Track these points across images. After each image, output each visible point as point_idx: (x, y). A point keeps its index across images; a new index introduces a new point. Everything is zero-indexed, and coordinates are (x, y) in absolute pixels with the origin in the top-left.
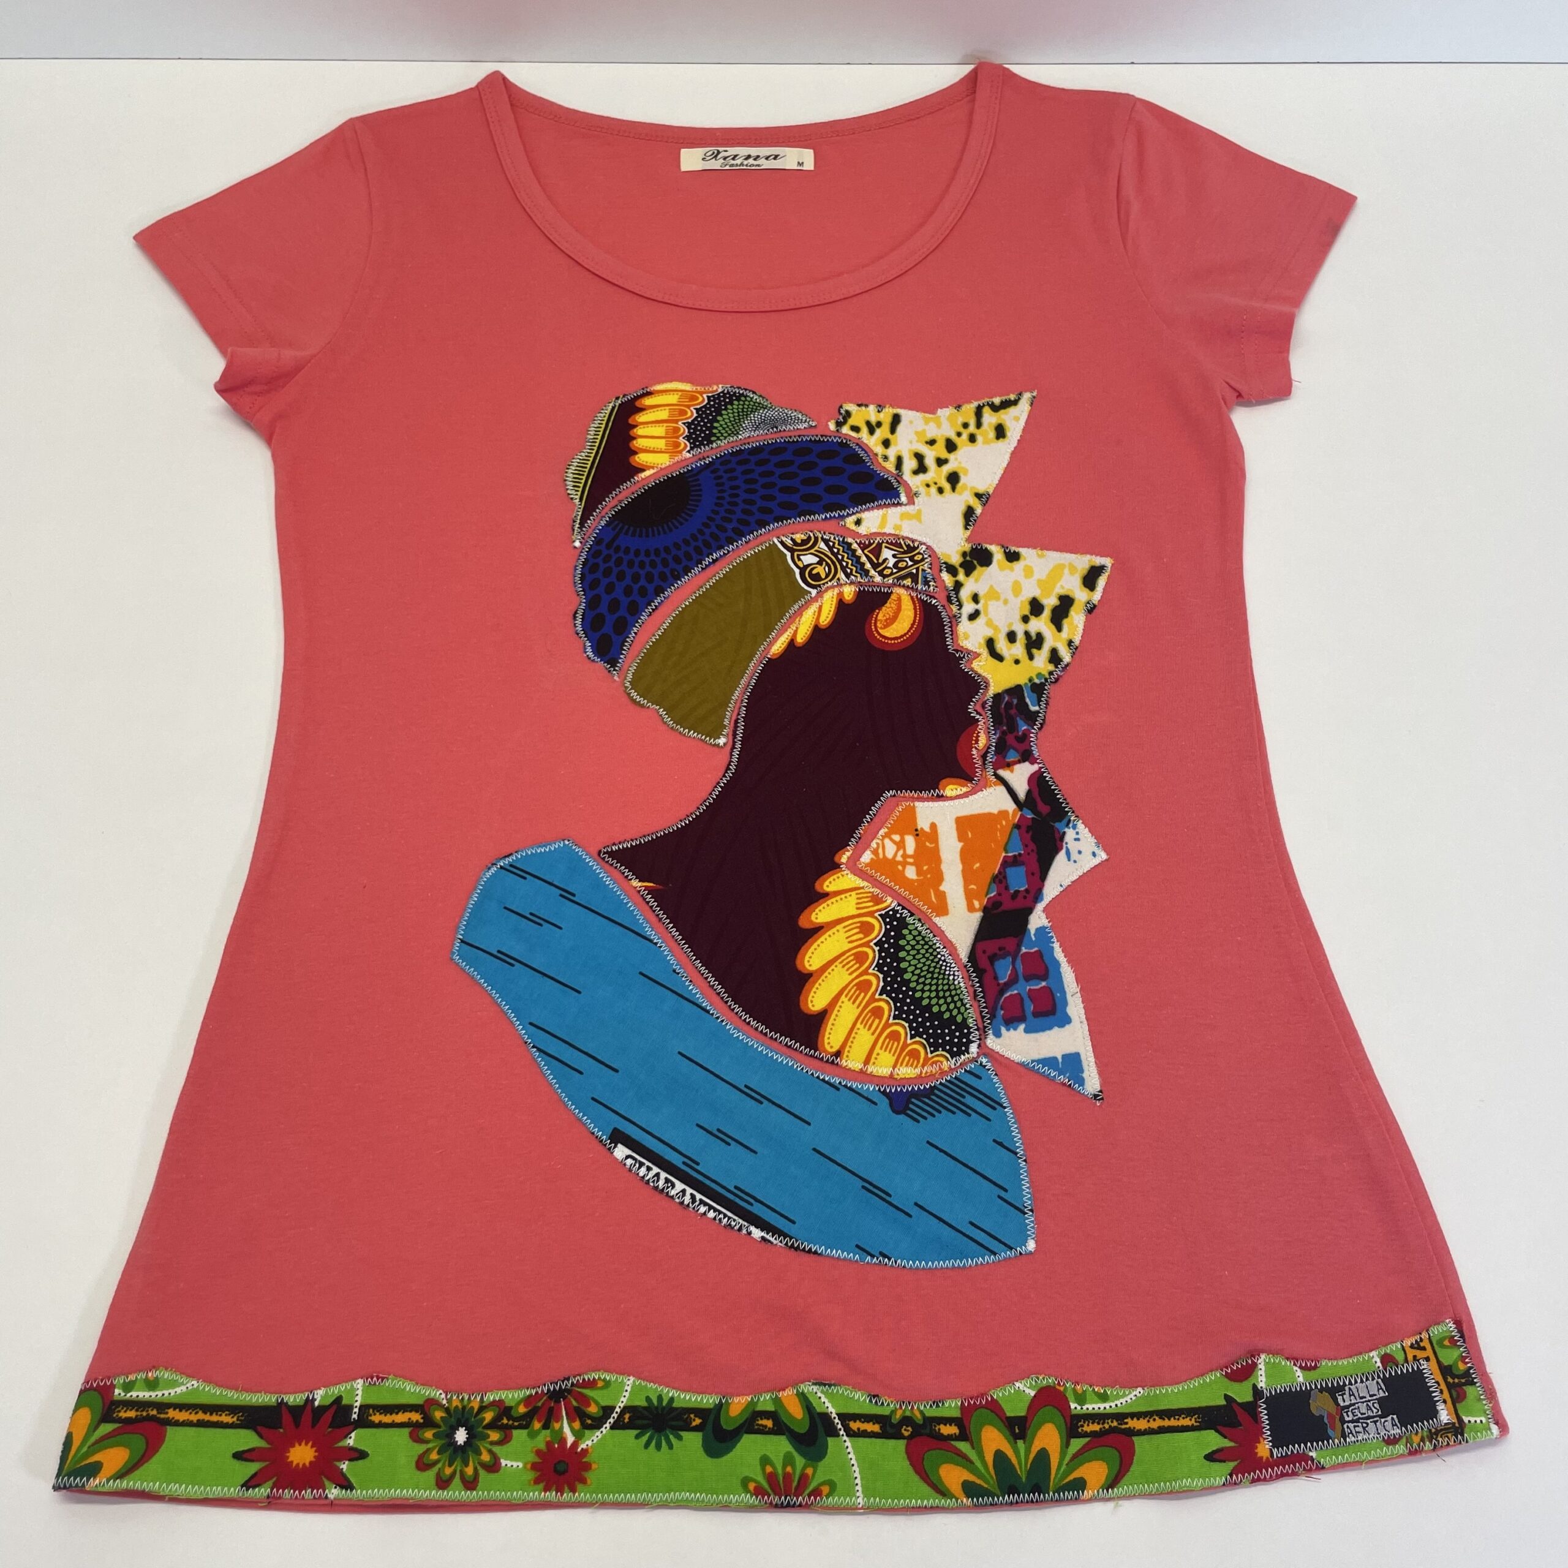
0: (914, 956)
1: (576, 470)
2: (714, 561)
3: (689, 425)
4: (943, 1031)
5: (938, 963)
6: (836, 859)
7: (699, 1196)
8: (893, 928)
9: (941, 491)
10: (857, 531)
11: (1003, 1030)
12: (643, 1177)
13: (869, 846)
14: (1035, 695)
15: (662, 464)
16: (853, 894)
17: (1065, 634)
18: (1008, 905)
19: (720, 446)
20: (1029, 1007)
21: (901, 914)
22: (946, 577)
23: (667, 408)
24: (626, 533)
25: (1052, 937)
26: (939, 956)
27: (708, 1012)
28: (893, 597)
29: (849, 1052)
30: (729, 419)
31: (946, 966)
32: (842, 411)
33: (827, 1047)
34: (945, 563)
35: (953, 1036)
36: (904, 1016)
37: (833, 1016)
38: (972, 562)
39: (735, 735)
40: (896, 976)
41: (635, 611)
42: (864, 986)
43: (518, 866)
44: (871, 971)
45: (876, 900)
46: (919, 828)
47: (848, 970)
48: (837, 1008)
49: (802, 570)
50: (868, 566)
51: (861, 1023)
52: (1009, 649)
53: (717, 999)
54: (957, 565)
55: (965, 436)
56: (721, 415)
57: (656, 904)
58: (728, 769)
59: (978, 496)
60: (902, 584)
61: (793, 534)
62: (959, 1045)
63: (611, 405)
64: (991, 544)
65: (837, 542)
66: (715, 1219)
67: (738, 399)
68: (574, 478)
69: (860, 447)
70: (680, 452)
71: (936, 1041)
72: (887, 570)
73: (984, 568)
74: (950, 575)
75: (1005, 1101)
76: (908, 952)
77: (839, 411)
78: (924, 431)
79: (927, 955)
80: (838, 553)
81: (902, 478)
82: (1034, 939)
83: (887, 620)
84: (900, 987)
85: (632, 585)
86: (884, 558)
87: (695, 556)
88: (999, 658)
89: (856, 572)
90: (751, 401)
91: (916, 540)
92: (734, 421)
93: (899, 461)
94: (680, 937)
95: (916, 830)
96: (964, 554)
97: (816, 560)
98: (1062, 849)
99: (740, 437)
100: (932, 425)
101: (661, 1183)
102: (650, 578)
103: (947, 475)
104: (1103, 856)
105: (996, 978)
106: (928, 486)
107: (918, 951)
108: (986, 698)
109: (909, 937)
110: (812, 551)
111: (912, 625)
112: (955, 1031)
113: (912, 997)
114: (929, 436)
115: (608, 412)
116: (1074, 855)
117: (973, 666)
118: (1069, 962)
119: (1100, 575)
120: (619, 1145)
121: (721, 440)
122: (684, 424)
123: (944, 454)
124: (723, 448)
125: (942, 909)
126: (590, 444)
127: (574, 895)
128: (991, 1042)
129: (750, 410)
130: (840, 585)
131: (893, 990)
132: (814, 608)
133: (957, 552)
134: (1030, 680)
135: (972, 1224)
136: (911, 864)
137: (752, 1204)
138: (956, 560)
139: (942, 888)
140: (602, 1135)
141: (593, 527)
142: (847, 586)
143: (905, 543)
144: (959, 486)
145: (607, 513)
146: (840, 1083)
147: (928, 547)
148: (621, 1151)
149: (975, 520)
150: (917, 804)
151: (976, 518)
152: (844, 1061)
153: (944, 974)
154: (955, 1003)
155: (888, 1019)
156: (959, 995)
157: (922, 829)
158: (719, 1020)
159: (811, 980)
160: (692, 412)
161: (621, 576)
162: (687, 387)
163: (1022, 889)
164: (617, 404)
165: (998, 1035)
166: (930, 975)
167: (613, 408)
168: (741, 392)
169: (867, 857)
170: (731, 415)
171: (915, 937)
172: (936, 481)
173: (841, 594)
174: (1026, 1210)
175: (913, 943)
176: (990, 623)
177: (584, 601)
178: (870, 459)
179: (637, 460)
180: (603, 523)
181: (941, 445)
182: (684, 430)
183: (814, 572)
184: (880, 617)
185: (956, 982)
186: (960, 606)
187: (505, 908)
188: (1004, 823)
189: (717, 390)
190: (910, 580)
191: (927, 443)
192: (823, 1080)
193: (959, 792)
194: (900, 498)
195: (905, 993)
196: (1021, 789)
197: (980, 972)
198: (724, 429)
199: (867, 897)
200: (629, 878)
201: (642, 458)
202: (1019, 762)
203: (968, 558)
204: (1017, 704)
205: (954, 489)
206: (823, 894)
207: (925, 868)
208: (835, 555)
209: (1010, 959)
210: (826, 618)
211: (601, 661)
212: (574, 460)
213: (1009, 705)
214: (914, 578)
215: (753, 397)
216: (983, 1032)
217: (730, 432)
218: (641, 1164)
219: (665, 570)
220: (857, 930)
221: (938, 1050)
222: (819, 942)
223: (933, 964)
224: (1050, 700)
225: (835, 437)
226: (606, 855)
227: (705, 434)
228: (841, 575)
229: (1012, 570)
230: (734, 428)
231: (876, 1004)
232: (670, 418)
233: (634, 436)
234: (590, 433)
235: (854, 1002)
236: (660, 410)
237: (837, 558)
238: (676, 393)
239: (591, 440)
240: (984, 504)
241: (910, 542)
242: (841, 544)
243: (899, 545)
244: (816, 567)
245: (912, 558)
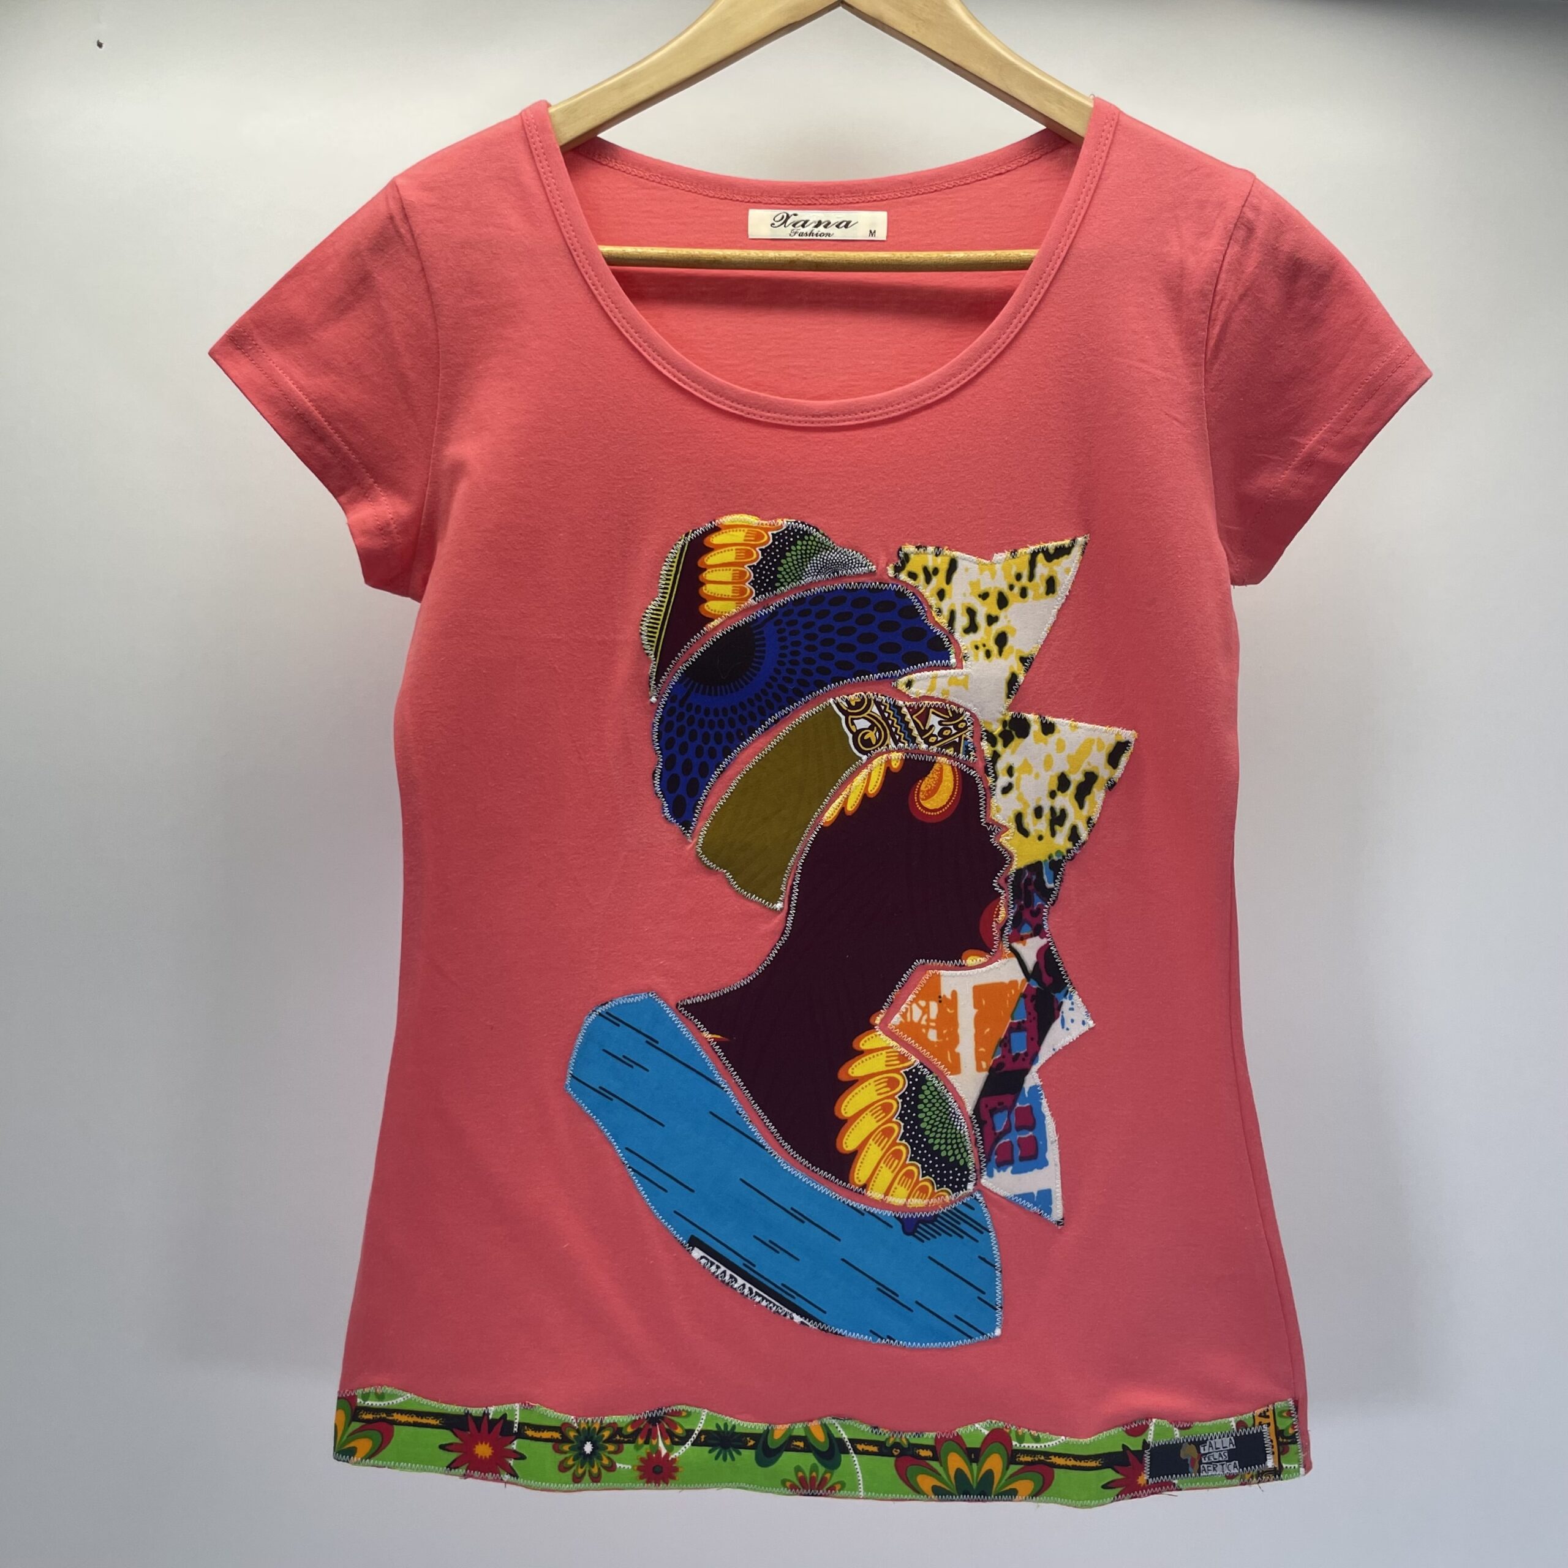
0: (930, 1108)
1: (650, 622)
2: (776, 722)
3: (754, 568)
5: (948, 1115)
6: (871, 1021)
7: (755, 1290)
8: (914, 1084)
9: (988, 654)
10: (907, 693)
11: (995, 1171)
12: (714, 1273)
13: (898, 1010)
14: (1052, 873)
15: (729, 613)
16: (884, 1052)
17: (1085, 812)
18: (1009, 1066)
19: (782, 593)
20: (1018, 1153)
21: (922, 1072)
22: (985, 745)
23: (734, 548)
24: (697, 691)
25: (1041, 1094)
26: (950, 1109)
27: (763, 1147)
28: (936, 766)
29: (873, 1185)
30: (792, 562)
31: (955, 1118)
32: (901, 555)
33: (856, 1181)
34: (986, 731)
35: (955, 1176)
36: (918, 1158)
37: (862, 1156)
38: (1011, 732)
39: (790, 901)
40: (914, 1125)
41: (705, 773)
42: (888, 1132)
43: (613, 1013)
44: (894, 1120)
45: (903, 1058)
46: (942, 995)
47: (875, 1118)
48: (866, 1149)
49: (855, 735)
50: (915, 733)
51: (884, 1163)
52: (1035, 825)
53: (771, 1137)
54: (997, 734)
55: (1017, 590)
56: (785, 557)
57: (723, 1054)
58: (783, 933)
59: (1023, 660)
60: (945, 753)
61: (848, 695)
62: (959, 1183)
63: (681, 543)
64: (1029, 713)
65: (888, 706)
66: (767, 1306)
68: (647, 631)
69: (916, 598)
70: (746, 599)
71: (942, 1180)
72: (932, 738)
73: (1021, 739)
74: (989, 745)
75: (990, 1227)
76: (925, 1104)
77: (898, 553)
78: (978, 582)
79: (941, 1108)
80: (889, 717)
81: (953, 636)
82: (1027, 1095)
83: (928, 791)
84: (916, 1135)
85: (703, 745)
86: (930, 724)
87: (759, 717)
88: (1024, 832)
89: (904, 739)
90: (814, 540)
91: (962, 707)
92: (797, 564)
93: (952, 615)
94: (742, 1083)
95: (940, 997)
96: (1004, 723)
97: (868, 724)
98: (1058, 1017)
99: (803, 583)
101: (727, 1278)
102: (718, 739)
103: (996, 635)
104: (1091, 1023)
105: (994, 1128)
106: (977, 648)
107: (934, 1104)
108: (1009, 873)
109: (927, 1092)
110: (865, 715)
111: (951, 796)
112: (958, 1172)
113: (926, 1143)
114: (983, 588)
115: (678, 552)
116: (1068, 1024)
117: (1001, 840)
118: (1052, 1115)
119: (1124, 753)
120: (696, 1248)
121: (784, 586)
122: (750, 567)
124: (786, 595)
125: (956, 1069)
126: (662, 591)
127: (657, 1042)
128: (985, 1181)
129: (813, 551)
130: (888, 751)
131: (911, 1136)
133: (998, 721)
134: (1050, 857)
135: (957, 1317)
136: (933, 1028)
137: (793, 1297)
138: (997, 729)
139: (957, 1050)
140: (683, 1240)
141: (667, 683)
142: (895, 753)
143: (951, 709)
144: (1006, 649)
145: (679, 669)
146: (865, 1209)
147: (973, 715)
148: (697, 1253)
149: (1017, 689)
150: (942, 972)
151: (1017, 687)
152: (869, 1192)
153: (953, 1125)
154: (959, 1149)
155: (906, 1160)
156: (963, 1143)
157: (944, 996)
158: (772, 1155)
159: (846, 1125)
160: (757, 553)
161: (693, 737)
162: (753, 520)
163: (1022, 1052)
164: (687, 542)
165: (991, 1175)
166: (941, 1125)
167: (683, 547)
168: (805, 529)
169: (897, 1019)
170: (794, 558)
171: (932, 1092)
172: (984, 642)
173: (888, 761)
174: (997, 1307)
175: (930, 1097)
176: (1020, 798)
177: (662, 760)
178: (925, 612)
179: (706, 608)
180: (676, 679)
182: (750, 574)
183: (866, 737)
184: (923, 788)
185: (962, 1132)
186: (996, 778)
187: (604, 1050)
188: (1013, 992)
189: (782, 526)
190: (952, 749)
191: (980, 596)
192: (852, 1207)
193: (978, 962)
194: (949, 660)
195: (921, 1140)
196: (1031, 960)
197: (981, 1123)
198: (788, 573)
199: (895, 1056)
200: (702, 1030)
201: (711, 607)
202: (1031, 936)
203: (1007, 728)
204: (1036, 880)
205: (1000, 653)
206: (860, 1051)
207: (945, 1032)
208: (886, 719)
209: (1006, 1112)
210: (874, 788)
211: (676, 823)
212: (648, 612)
213: (1028, 881)
214: (956, 746)
215: (816, 536)
216: (979, 1172)
217: (793, 577)
218: (712, 1264)
219: (732, 731)
220: (885, 1084)
221: (943, 1187)
222: (853, 1093)
223: (945, 1116)
224: (1064, 877)
225: (893, 585)
226: (683, 1008)
227: (770, 579)
228: (890, 741)
229: (1046, 744)
230: (797, 572)
231: (897, 1147)
232: (737, 561)
233: (703, 581)
234: (661, 577)
235: (879, 1145)
236: (728, 550)
237: (888, 724)
238: (742, 529)
239: (663, 586)
240: (1027, 671)
241: (955, 708)
242: (892, 708)
243: (945, 711)
244: (867, 733)
245: (956, 726)
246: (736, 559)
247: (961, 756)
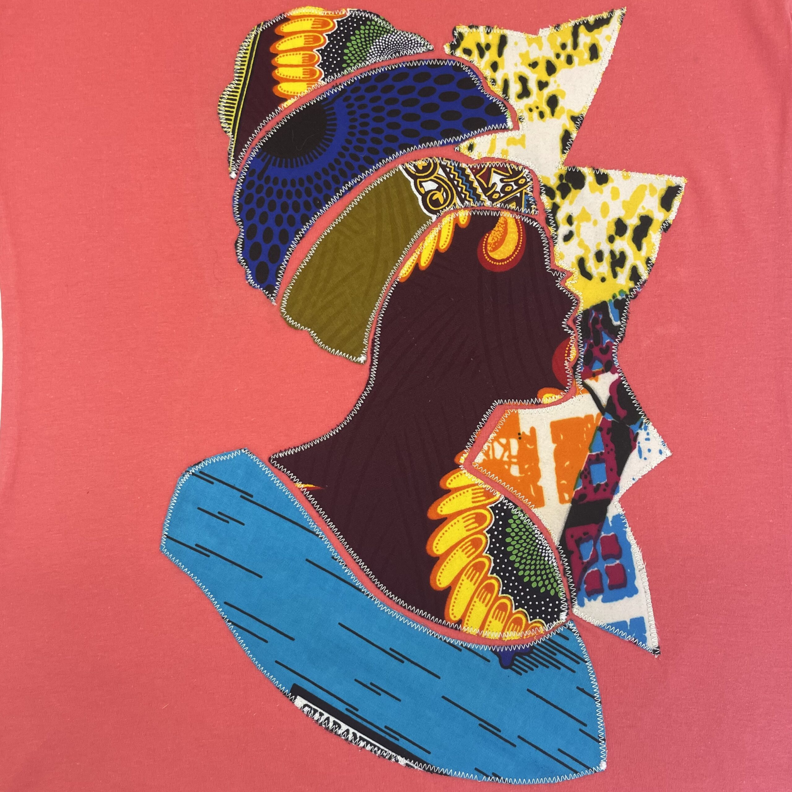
0: (517, 541)
1: (227, 103)
2: (350, 189)
3: (322, 52)
4: (540, 603)
5: (536, 546)
6: (456, 460)
7: (359, 734)
8: (501, 518)
9: (542, 115)
10: (470, 156)
11: (586, 600)
12: (317, 721)
13: (481, 448)
14: (617, 311)
15: (301, 93)
16: (470, 489)
17: (644, 253)
18: (591, 497)
19: (349, 73)
20: (606, 581)
21: (508, 506)
22: (545, 199)
23: (303, 35)
24: (274, 164)
25: (625, 523)
26: (537, 541)
27: (360, 590)
28: (501, 220)
29: (468, 620)
30: (357, 45)
31: (542, 549)
32: (456, 34)
33: (452, 617)
34: (544, 186)
35: (547, 607)
36: (510, 591)
37: (456, 592)
38: (568, 184)
39: (372, 353)
40: (503, 558)
41: (286, 239)
42: (479, 567)
43: (206, 472)
44: (484, 554)
45: (488, 495)
46: (521, 433)
47: (466, 553)
48: (459, 585)
49: (424, 196)
50: (479, 191)
51: (477, 597)
52: (597, 268)
53: (366, 579)
54: (554, 188)
55: (563, 58)
56: (350, 41)
57: (316, 502)
58: (368, 383)
59: (574, 119)
60: (508, 208)
61: (415, 161)
62: (552, 614)
63: (254, 33)
64: (584, 167)
65: (453, 168)
66: (371, 751)
67: (365, 24)
68: (226, 111)
69: (472, 71)
70: (316, 80)
71: (534, 611)
72: (495, 195)
73: (578, 190)
74: (548, 198)
75: (586, 657)
76: (513, 538)
77: (453, 33)
78: (527, 52)
79: (528, 540)
80: (454, 179)
81: (508, 102)
82: (611, 525)
83: (495, 243)
84: (507, 567)
85: (282, 214)
86: (493, 182)
87: (334, 186)
88: (588, 276)
89: (470, 197)
90: (376, 25)
91: (521, 165)
92: (362, 46)
93: (506, 83)
94: (336, 529)
95: (519, 434)
96: (561, 177)
97: (435, 186)
98: (635, 448)
99: (367, 63)
100: (534, 45)
101: (331, 724)
102: (296, 208)
103: (548, 99)
104: (668, 453)
105: (581, 558)
106: (531, 110)
107: (521, 537)
108: (577, 315)
109: (514, 526)
110: (432, 178)
111: (517, 247)
112: (549, 602)
113: (516, 575)
114: (532, 58)
115: (251, 41)
116: (645, 454)
117: (566, 284)
118: (638, 543)
119: (676, 196)
120: (298, 697)
121: (351, 67)
122: (318, 51)
123: (544, 77)
124: (352, 75)
125: (540, 501)
126: (237, 75)
127: (252, 496)
128: (577, 610)
129: (375, 34)
130: (456, 210)
131: (502, 570)
132: (435, 232)
133: (555, 175)
134: (614, 297)
135: (560, 750)
136: (515, 463)
137: (398, 740)
138: (554, 183)
139: (540, 483)
140: (285, 690)
141: (246, 158)
142: (462, 210)
143: (511, 167)
144: (558, 109)
145: (257, 145)
146: (462, 645)
147: (531, 171)
148: (300, 702)
149: (571, 144)
150: (520, 411)
151: (571, 142)
152: (464, 628)
153: (541, 556)
154: (549, 579)
155: (498, 593)
156: (552, 573)
157: (524, 433)
158: (369, 597)
159: (439, 562)
160: (324, 38)
161: (272, 206)
162: (319, 11)
163: (603, 483)
164: (259, 32)
165: (582, 604)
166: (529, 557)
167: (256, 36)
168: (367, 16)
169: (480, 458)
170: (359, 41)
171: (518, 525)
172: (538, 105)
173: (456, 219)
174: (600, 740)
175: (517, 530)
176: (581, 244)
177: (243, 230)
178: (481, 83)
179: (279, 89)
180: (254, 154)
181: (542, 66)
182: (318, 58)
183: (434, 198)
184: (490, 240)
185: (550, 562)
186: (557, 227)
187: (199, 509)
188: (589, 426)
189: (345, 15)
190: (514, 203)
191: (530, 65)
192: (449, 643)
193: (554, 400)
194: (506, 123)
195: (511, 573)
196: (604, 395)
197: (568, 553)
198: (353, 55)
199: (480, 492)
200: (294, 480)
201: (284, 88)
202: (603, 372)
203: (564, 181)
204: (602, 319)
205: (553, 113)
206: (446, 490)
207: (526, 466)
208: (452, 180)
209: (592, 542)
210: (444, 243)
211: (260, 288)
212: (225, 93)
213: (596, 320)
214: (518, 201)
215: (377, 22)
216: (570, 602)
217: (358, 58)
218: (315, 711)
219: (309, 199)
220: (473, 520)
221: (537, 618)
222: (443, 531)
223: (532, 548)
224: (630, 315)
225: (450, 61)
226: (275, 462)
227: (337, 61)
228: (457, 200)
229: (601, 192)
230: (362, 54)
231: (489, 581)
232: (306, 46)
233: (275, 65)
234: (237, 63)
235: (471, 580)
236: (298, 37)
237: (453, 184)
238: (309, 18)
239: (238, 71)
240: (579, 128)
241: (514, 167)
242: (456, 170)
243: (505, 170)
244: (436, 193)
245: (516, 182)
246: (305, 44)
247: (523, 210)
